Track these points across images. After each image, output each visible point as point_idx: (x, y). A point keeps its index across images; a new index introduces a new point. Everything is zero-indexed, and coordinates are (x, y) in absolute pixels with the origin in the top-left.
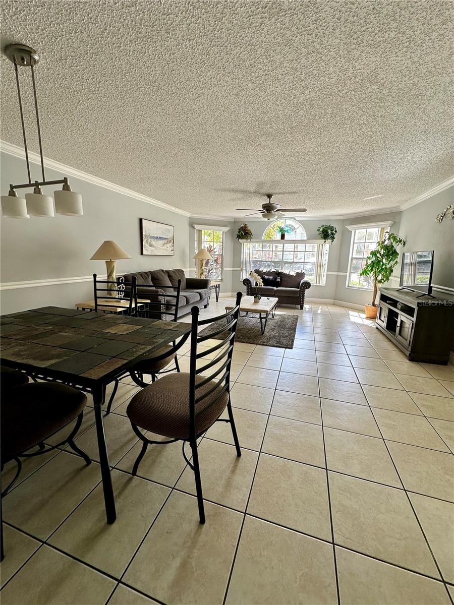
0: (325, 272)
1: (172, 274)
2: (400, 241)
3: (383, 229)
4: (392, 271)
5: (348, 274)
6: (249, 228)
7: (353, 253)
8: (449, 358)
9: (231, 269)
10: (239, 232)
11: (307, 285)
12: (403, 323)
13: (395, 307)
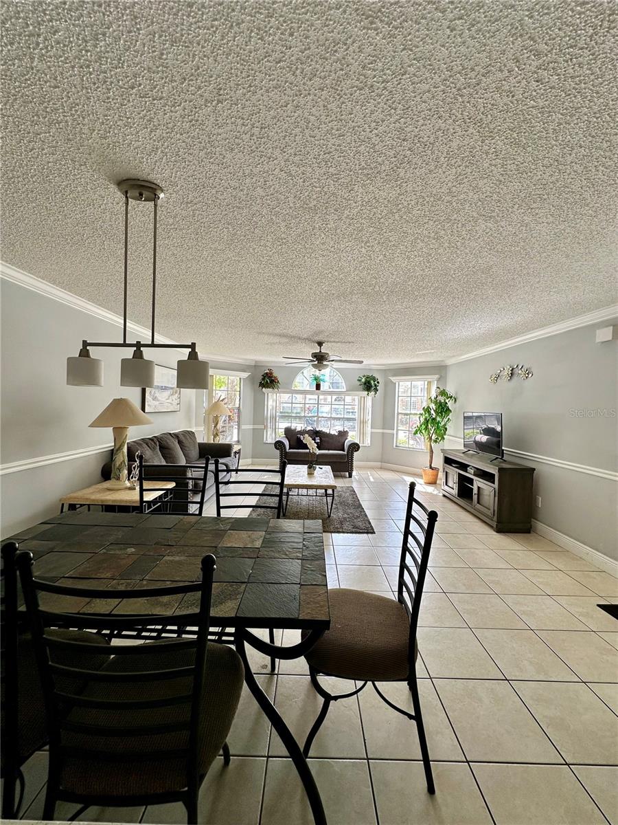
0: (368, 429)
1: (182, 437)
2: (451, 397)
3: (429, 383)
4: (446, 429)
5: (395, 431)
6: (274, 375)
7: (399, 408)
8: (531, 526)
9: (251, 427)
10: (263, 379)
11: (355, 447)
12: (481, 490)
13: (466, 471)
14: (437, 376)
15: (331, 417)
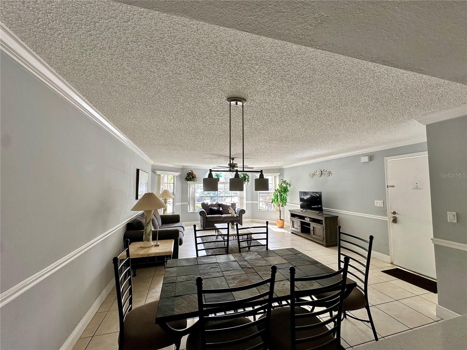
0: (245, 201)
3: (275, 177)
4: (287, 200)
5: (258, 202)
6: (194, 173)
9: (180, 204)
10: (188, 176)
11: (242, 212)
12: (315, 228)
13: (304, 220)
14: (279, 174)
15: (225, 196)
